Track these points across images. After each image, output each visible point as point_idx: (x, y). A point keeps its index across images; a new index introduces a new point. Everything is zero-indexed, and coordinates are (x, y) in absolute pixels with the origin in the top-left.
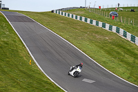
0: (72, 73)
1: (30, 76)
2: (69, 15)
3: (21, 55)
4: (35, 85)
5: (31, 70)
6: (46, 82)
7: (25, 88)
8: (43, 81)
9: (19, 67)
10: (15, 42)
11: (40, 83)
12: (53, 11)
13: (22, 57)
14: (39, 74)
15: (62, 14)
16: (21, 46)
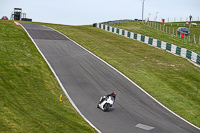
0: (101, 105)
2: (118, 32)
3: (48, 87)
5: (62, 109)
9: (45, 103)
10: (39, 68)
11: (75, 129)
12: (95, 25)
13: (49, 91)
14: (73, 115)
15: (108, 29)
16: (48, 74)
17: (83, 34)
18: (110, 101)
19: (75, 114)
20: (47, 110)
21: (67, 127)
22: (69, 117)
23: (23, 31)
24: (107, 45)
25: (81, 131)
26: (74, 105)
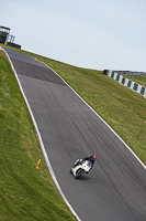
1: (31, 192)
3: (25, 145)
4: (38, 212)
5: (35, 181)
6: (61, 213)
7: (16, 215)
8: (55, 208)
9: (15, 168)
10: (18, 115)
11: (49, 212)
12: (105, 72)
13: (23, 150)
14: (51, 192)
15: (123, 81)
16: (27, 127)
17: (87, 81)
18: (86, 166)
19: (53, 192)
20: (16, 177)
21: (38, 207)
22: (44, 194)
23: (6, 60)
24: (118, 104)
25: (57, 216)
26: (54, 178)
